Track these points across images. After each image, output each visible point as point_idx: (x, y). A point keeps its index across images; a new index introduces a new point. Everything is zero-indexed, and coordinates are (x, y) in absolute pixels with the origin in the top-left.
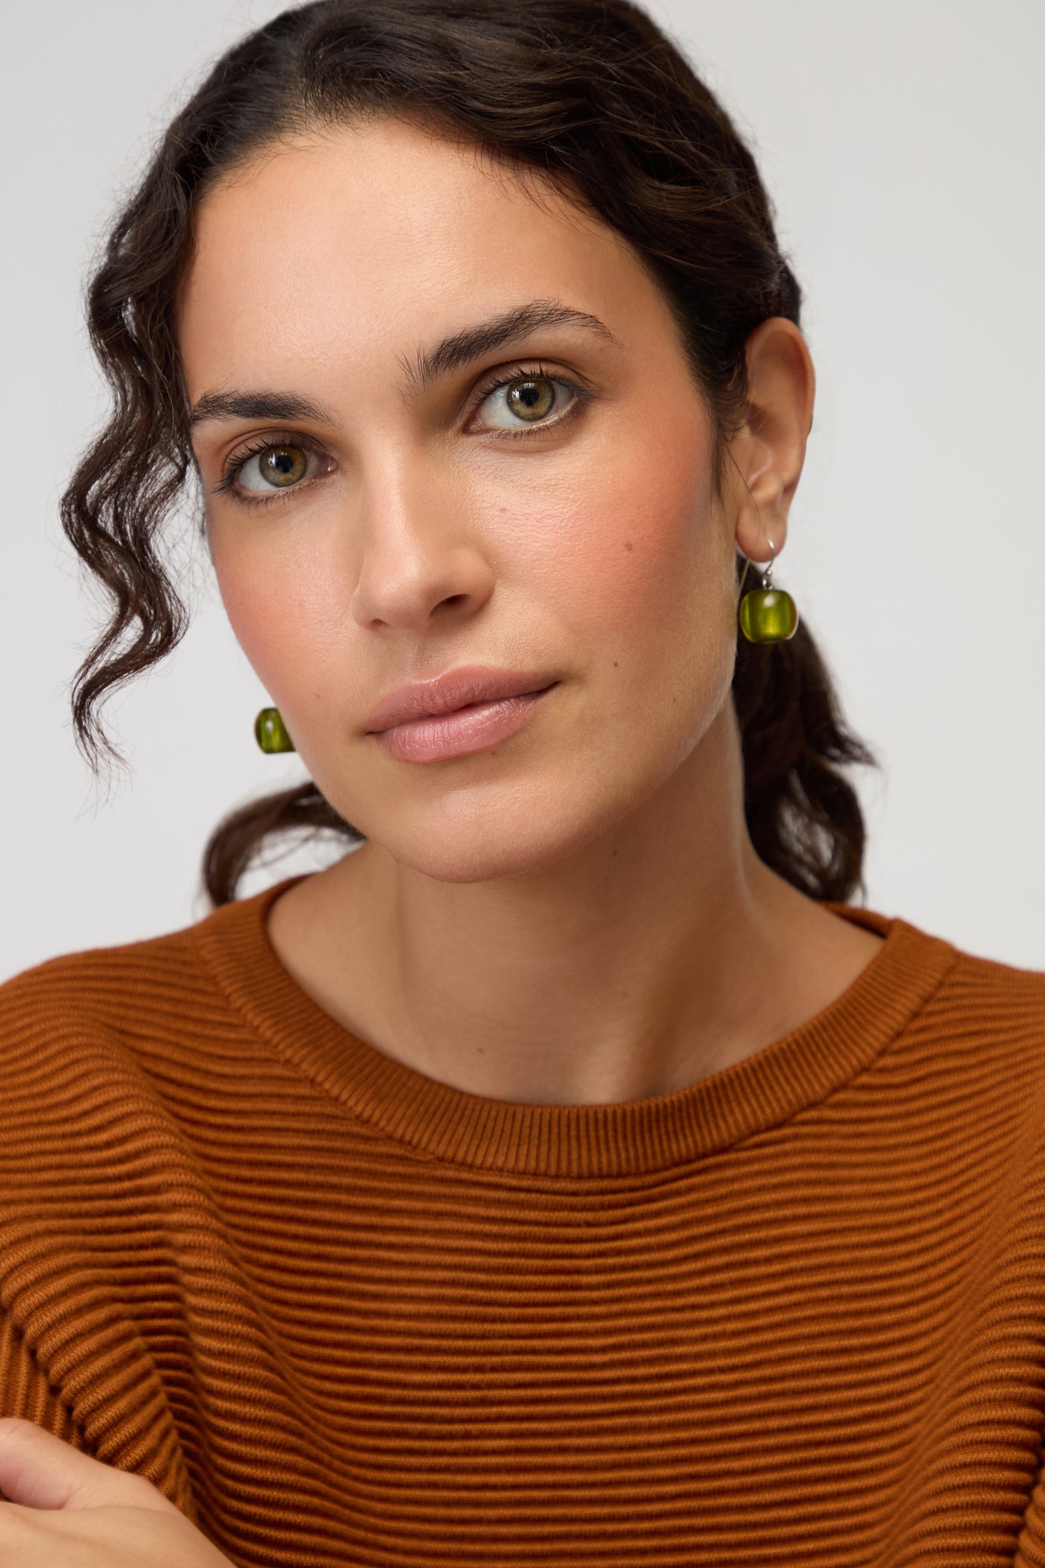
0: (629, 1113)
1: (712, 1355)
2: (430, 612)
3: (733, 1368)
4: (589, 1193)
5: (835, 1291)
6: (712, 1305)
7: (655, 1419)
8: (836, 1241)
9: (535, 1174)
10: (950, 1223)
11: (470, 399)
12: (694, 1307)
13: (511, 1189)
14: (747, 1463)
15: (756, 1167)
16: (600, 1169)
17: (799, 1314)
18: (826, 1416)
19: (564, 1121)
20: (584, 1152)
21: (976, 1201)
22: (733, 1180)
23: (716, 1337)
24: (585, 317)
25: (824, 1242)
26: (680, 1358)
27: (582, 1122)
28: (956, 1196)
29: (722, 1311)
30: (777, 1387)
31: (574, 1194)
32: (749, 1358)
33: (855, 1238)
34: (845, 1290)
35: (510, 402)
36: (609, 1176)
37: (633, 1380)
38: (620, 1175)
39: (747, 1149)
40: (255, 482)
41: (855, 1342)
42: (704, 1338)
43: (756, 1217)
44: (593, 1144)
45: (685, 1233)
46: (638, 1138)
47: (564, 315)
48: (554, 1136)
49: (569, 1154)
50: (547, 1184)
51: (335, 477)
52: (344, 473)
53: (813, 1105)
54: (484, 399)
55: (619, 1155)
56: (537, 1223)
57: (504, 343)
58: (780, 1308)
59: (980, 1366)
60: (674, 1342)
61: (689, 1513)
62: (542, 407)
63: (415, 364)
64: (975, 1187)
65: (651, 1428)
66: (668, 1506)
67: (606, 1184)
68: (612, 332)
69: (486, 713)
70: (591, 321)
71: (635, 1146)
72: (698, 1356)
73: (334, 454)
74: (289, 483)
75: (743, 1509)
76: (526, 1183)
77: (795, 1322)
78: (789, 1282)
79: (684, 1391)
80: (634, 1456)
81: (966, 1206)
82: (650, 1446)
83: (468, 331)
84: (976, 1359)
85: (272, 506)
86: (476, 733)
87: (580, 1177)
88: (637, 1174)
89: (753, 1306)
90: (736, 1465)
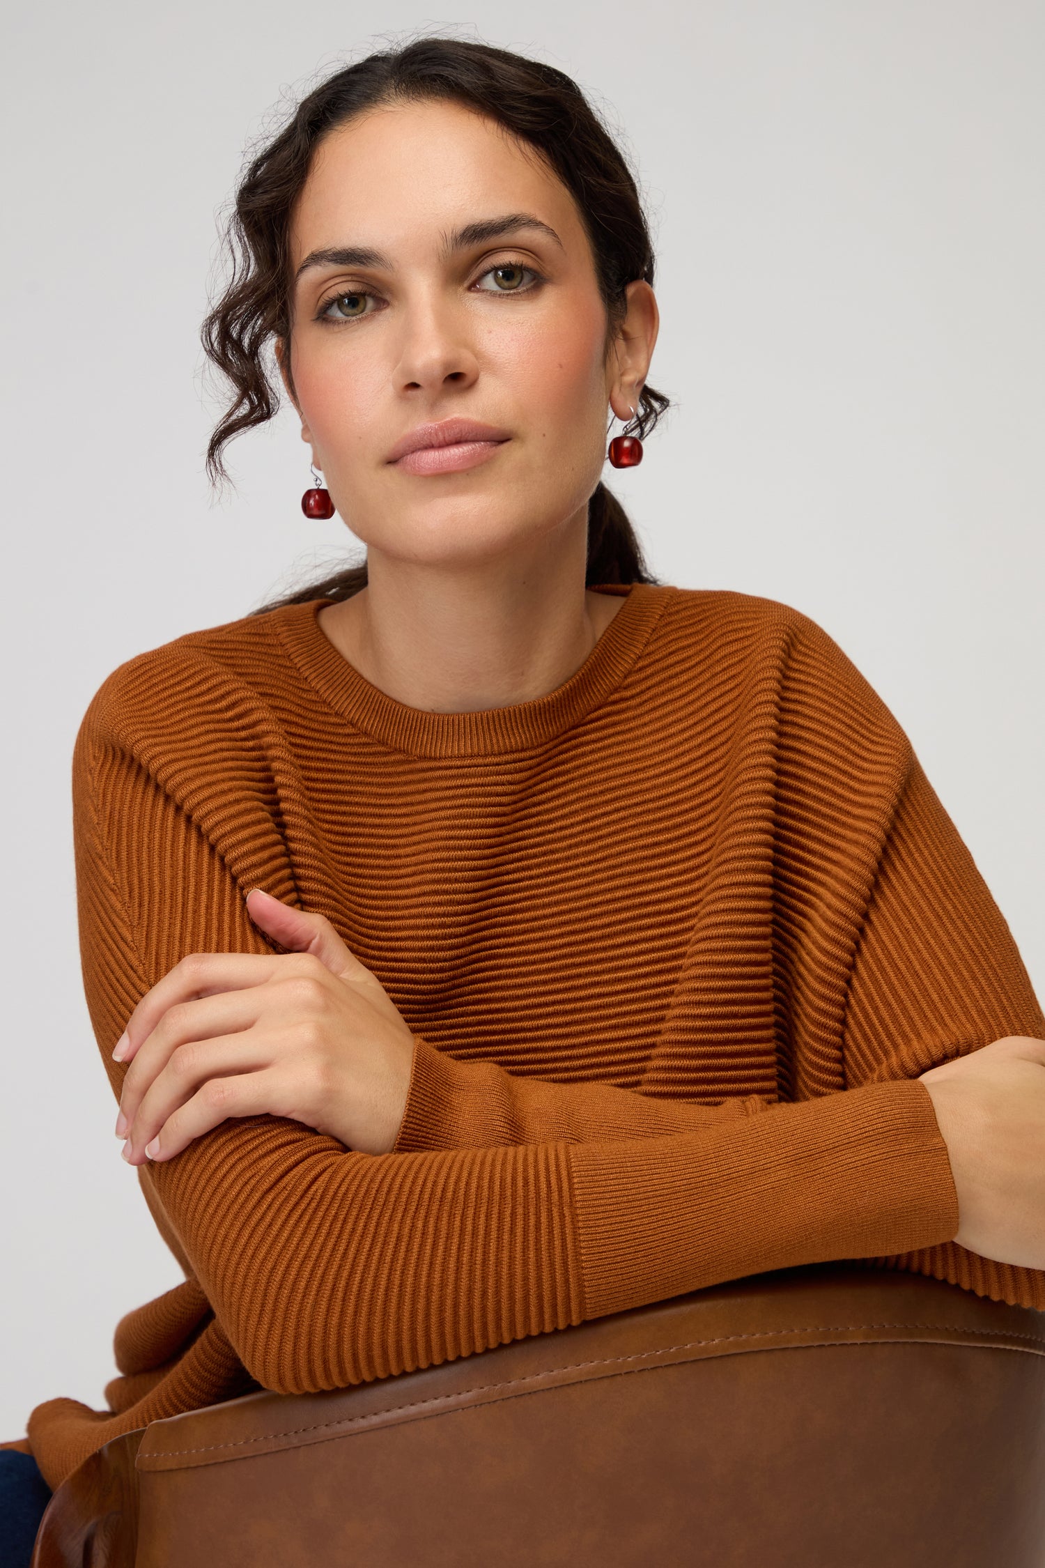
0: (522, 710)
1: (576, 856)
2: (444, 378)
3: (590, 863)
4: (507, 763)
5: (645, 807)
6: (572, 825)
7: (546, 900)
8: (641, 776)
9: (472, 756)
11: (475, 270)
12: (561, 828)
13: (458, 767)
14: (606, 920)
16: (511, 747)
17: (625, 824)
18: (651, 886)
19: (485, 721)
20: (500, 738)
23: (577, 845)
24: (547, 227)
25: (634, 778)
26: (557, 861)
27: (496, 719)
29: (579, 828)
30: (619, 871)
31: (498, 764)
32: (599, 855)
33: (652, 772)
34: (651, 806)
35: (496, 278)
36: (517, 751)
37: (531, 878)
38: (523, 750)
41: (661, 838)
42: (570, 847)
43: (591, 768)
44: (505, 732)
46: (530, 725)
47: (538, 224)
48: (480, 731)
49: (491, 740)
50: (480, 761)
51: (386, 310)
52: (392, 308)
55: (521, 737)
56: (477, 785)
58: (614, 822)
59: (730, 848)
60: (552, 852)
61: (572, 955)
62: (514, 283)
63: (450, 236)
65: (545, 906)
66: (558, 952)
67: (516, 756)
70: (551, 231)
71: (529, 731)
72: (568, 859)
73: (387, 297)
74: (355, 314)
75: (604, 949)
76: (467, 762)
77: (624, 830)
78: (617, 805)
79: (562, 880)
80: (535, 924)
82: (545, 917)
83: (483, 222)
84: (727, 844)
87: (500, 754)
88: (534, 748)
89: (597, 822)
90: (598, 922)
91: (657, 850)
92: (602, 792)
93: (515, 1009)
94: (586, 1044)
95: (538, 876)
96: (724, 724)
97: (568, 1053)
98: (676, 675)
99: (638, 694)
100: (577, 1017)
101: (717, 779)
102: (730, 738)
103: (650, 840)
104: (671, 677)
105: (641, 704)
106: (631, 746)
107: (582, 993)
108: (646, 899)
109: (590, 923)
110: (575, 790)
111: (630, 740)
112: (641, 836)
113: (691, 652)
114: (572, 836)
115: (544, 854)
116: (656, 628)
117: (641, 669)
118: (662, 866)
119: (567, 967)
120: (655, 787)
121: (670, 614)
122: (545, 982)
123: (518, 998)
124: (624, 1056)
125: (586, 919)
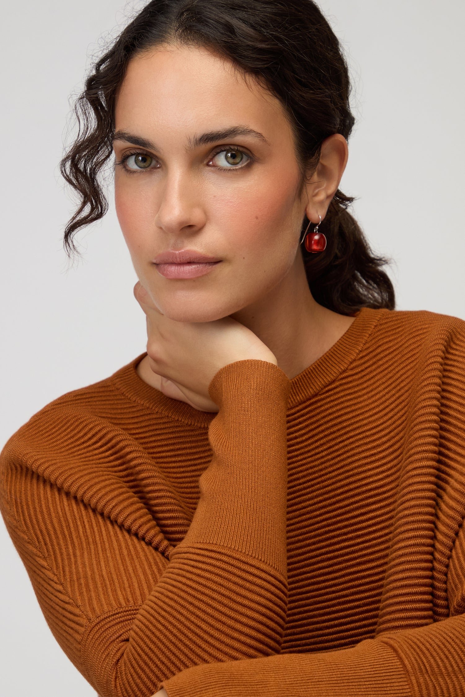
2: (181, 228)
10: (398, 398)
11: (211, 154)
15: (328, 400)
21: (406, 388)
22: (321, 406)
24: (258, 133)
28: (398, 388)
35: (226, 157)
37: (300, 484)
39: (324, 393)
40: (132, 164)
42: (322, 463)
45: (307, 430)
47: (250, 132)
51: (159, 170)
52: (163, 170)
53: (344, 371)
54: (216, 155)
57: (226, 139)
62: (238, 160)
63: (192, 140)
64: (405, 383)
68: (267, 139)
69: (194, 266)
70: (260, 135)
73: (160, 162)
74: (144, 167)
81: (403, 391)
83: (213, 133)
85: (135, 175)
86: (189, 272)
91: (373, 458)
92: (338, 430)
93: (299, 562)
94: (343, 576)
95: (304, 483)
96: (407, 381)
97: (333, 582)
98: (382, 358)
99: (360, 372)
100: (335, 561)
101: (403, 411)
102: (410, 388)
103: (368, 454)
104: (378, 360)
105: (362, 377)
106: (356, 401)
107: (337, 546)
108: (369, 487)
109: (337, 505)
110: (323, 431)
111: (355, 398)
112: (363, 451)
113: (391, 344)
114: (322, 457)
115: (307, 469)
116: (372, 333)
117: (362, 358)
118: (377, 467)
119: (326, 532)
120: (370, 422)
121: (381, 325)
122: (314, 543)
123: (300, 555)
124: (367, 580)
125: (334, 503)
